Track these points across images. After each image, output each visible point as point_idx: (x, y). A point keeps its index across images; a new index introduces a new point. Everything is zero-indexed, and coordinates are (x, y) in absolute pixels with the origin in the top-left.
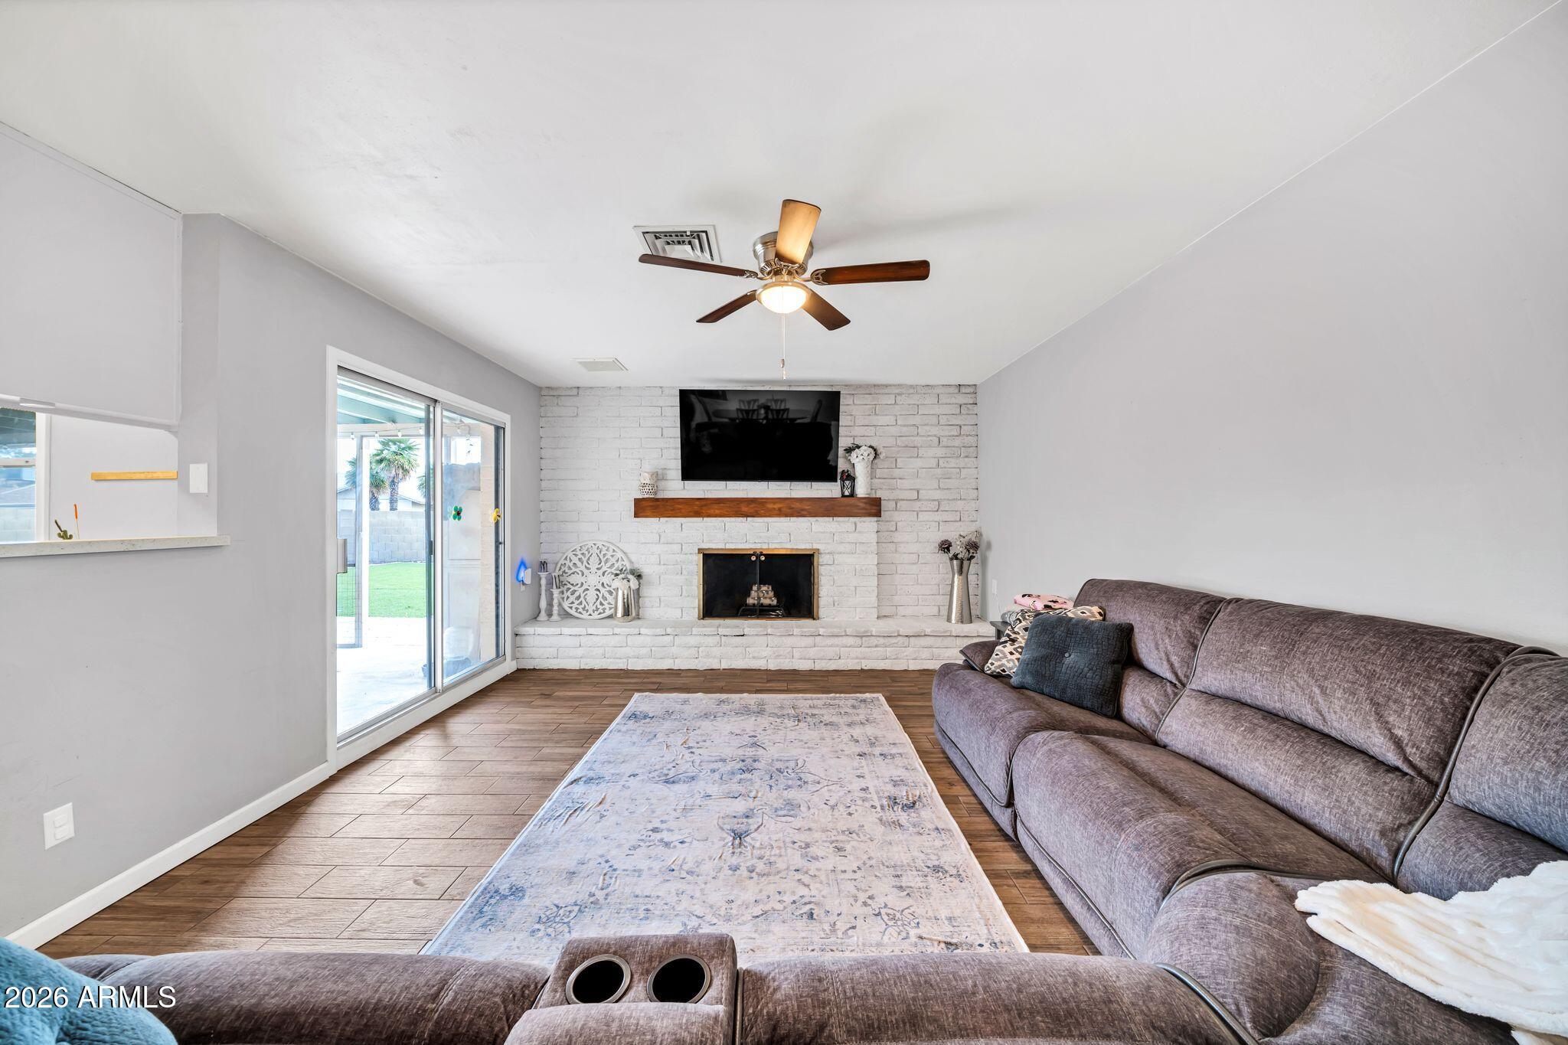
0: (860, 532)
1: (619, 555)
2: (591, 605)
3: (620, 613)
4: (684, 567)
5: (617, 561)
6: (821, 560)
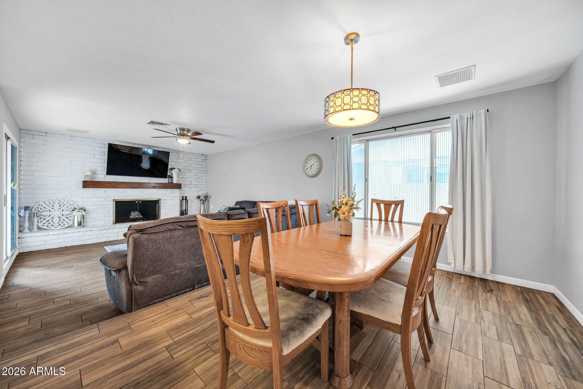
0: (174, 193)
3: (76, 225)
6: (161, 202)
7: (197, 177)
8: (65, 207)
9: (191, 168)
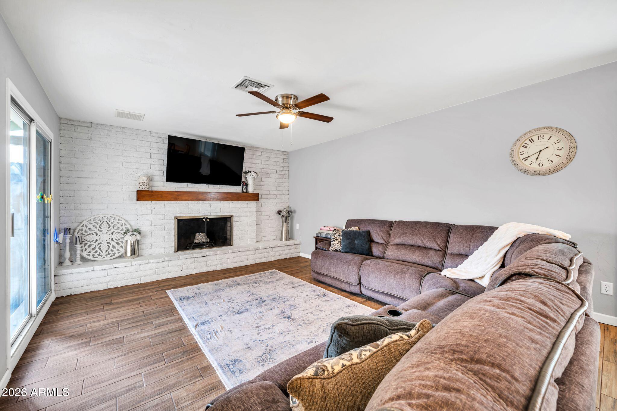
0: (249, 207)
1: (123, 222)
2: (104, 252)
3: (129, 254)
4: (166, 226)
5: (122, 225)
6: (234, 220)
7: (276, 183)
8: (116, 228)
9: (269, 171)
